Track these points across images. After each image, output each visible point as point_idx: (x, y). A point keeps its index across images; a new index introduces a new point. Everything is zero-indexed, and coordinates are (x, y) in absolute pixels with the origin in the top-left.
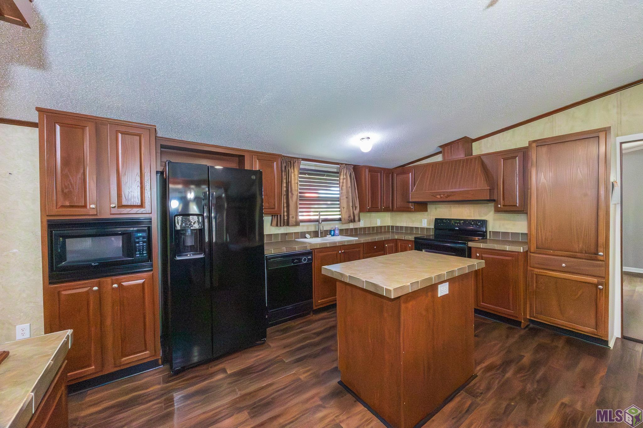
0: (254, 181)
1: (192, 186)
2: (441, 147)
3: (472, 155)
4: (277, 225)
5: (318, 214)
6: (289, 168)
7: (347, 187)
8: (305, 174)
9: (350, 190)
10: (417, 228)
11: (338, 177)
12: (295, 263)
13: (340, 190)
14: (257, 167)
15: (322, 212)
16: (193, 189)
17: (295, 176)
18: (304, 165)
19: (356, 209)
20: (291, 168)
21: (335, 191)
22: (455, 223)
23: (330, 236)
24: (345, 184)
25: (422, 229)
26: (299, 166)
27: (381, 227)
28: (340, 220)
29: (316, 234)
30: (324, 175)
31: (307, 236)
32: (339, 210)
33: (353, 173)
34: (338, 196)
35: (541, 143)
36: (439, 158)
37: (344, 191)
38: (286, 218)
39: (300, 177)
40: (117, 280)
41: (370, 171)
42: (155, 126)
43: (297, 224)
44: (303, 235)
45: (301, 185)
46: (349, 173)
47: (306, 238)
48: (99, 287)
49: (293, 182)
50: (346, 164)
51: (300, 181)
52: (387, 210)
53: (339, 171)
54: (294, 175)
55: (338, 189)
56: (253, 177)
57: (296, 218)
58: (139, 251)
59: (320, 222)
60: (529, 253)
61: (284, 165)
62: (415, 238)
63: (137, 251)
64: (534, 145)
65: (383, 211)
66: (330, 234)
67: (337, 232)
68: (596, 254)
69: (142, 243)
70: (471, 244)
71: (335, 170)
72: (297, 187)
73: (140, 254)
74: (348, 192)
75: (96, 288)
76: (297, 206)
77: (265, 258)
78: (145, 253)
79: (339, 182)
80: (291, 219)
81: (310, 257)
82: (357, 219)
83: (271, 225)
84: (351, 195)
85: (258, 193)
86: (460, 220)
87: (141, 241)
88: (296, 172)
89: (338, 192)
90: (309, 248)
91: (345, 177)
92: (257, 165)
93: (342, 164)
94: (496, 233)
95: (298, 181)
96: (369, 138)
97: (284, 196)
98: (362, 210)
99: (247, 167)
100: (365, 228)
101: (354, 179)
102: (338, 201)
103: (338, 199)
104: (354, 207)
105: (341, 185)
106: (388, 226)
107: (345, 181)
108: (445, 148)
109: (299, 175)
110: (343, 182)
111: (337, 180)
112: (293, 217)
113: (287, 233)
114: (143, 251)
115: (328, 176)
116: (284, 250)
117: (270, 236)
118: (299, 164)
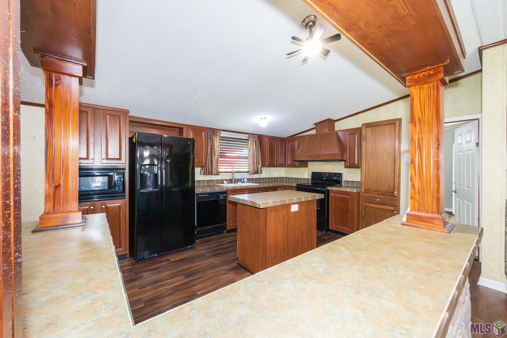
0: (189, 145)
1: (148, 147)
2: (315, 124)
3: (334, 130)
4: (204, 174)
5: (232, 167)
6: (213, 137)
7: (253, 150)
8: (224, 140)
9: (255, 152)
10: (301, 179)
11: (247, 142)
12: (215, 198)
13: (248, 152)
14: (191, 136)
15: (235, 166)
16: (148, 149)
17: (217, 143)
18: (223, 134)
19: (259, 165)
20: (214, 136)
21: (245, 152)
22: (324, 175)
23: (241, 182)
24: (251, 147)
25: (304, 179)
26: (220, 135)
27: (278, 178)
28: (248, 172)
29: (231, 181)
30: (237, 141)
31: (225, 182)
32: (247, 165)
33: (258, 140)
34: (247, 156)
35: (368, 125)
36: (314, 132)
37: (251, 152)
38: (210, 170)
39: (220, 142)
40: (104, 203)
41: (269, 139)
42: (129, 110)
43: (218, 174)
44: (222, 181)
45: (221, 148)
46: (255, 140)
47: (224, 183)
48: (94, 207)
49: (215, 145)
50: (253, 134)
51: (221, 145)
52: (281, 166)
53: (248, 139)
54: (216, 141)
55: (247, 151)
56: (189, 143)
57: (217, 170)
58: (118, 186)
59: (234, 173)
60: (361, 193)
61: (209, 134)
62: (297, 185)
63: (116, 186)
64: (364, 126)
65: (278, 167)
66: (241, 181)
67: (246, 180)
68: (393, 193)
69: (119, 181)
70: (329, 188)
71: (245, 138)
72: (218, 149)
73: (118, 188)
74: (253, 153)
75: (92, 208)
76: (218, 162)
77: (195, 194)
78: (121, 188)
79: (247, 146)
80: (213, 170)
81: (225, 195)
82: (259, 171)
83: (200, 174)
84: (256, 155)
85: (191, 152)
86: (326, 173)
87: (119, 180)
88: (218, 139)
89: (247, 153)
90: (225, 189)
91: (252, 143)
92: (192, 134)
93: (250, 134)
94: (348, 182)
95: (219, 145)
96: (265, 118)
97: (209, 155)
98: (263, 165)
99: (185, 136)
100: (266, 178)
101: (258, 144)
102: (247, 159)
103: (247, 158)
104: (258, 164)
105: (249, 148)
106: (283, 178)
107: (252, 145)
108: (318, 125)
109: (220, 141)
110: (250, 146)
111: (247, 145)
112: (215, 169)
113: (211, 180)
114: (120, 186)
115: (240, 142)
116: (208, 190)
117: (199, 181)
118: (220, 133)
